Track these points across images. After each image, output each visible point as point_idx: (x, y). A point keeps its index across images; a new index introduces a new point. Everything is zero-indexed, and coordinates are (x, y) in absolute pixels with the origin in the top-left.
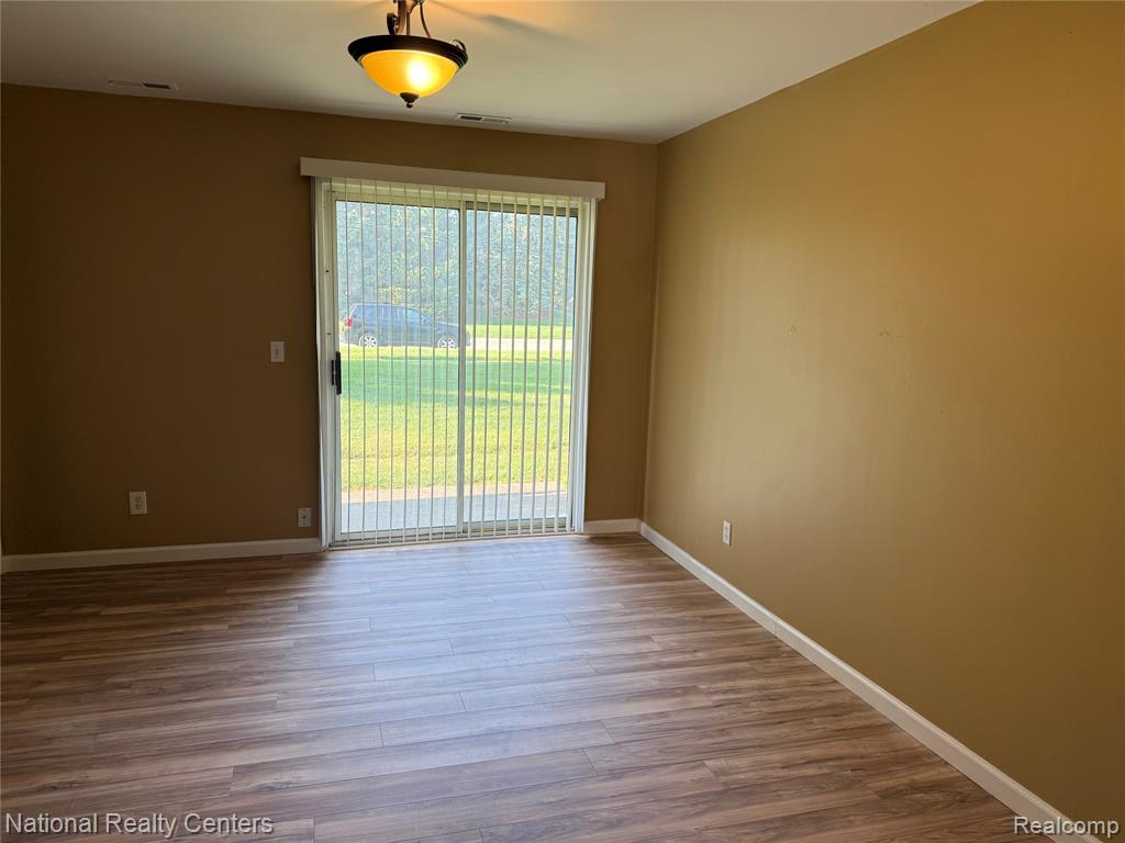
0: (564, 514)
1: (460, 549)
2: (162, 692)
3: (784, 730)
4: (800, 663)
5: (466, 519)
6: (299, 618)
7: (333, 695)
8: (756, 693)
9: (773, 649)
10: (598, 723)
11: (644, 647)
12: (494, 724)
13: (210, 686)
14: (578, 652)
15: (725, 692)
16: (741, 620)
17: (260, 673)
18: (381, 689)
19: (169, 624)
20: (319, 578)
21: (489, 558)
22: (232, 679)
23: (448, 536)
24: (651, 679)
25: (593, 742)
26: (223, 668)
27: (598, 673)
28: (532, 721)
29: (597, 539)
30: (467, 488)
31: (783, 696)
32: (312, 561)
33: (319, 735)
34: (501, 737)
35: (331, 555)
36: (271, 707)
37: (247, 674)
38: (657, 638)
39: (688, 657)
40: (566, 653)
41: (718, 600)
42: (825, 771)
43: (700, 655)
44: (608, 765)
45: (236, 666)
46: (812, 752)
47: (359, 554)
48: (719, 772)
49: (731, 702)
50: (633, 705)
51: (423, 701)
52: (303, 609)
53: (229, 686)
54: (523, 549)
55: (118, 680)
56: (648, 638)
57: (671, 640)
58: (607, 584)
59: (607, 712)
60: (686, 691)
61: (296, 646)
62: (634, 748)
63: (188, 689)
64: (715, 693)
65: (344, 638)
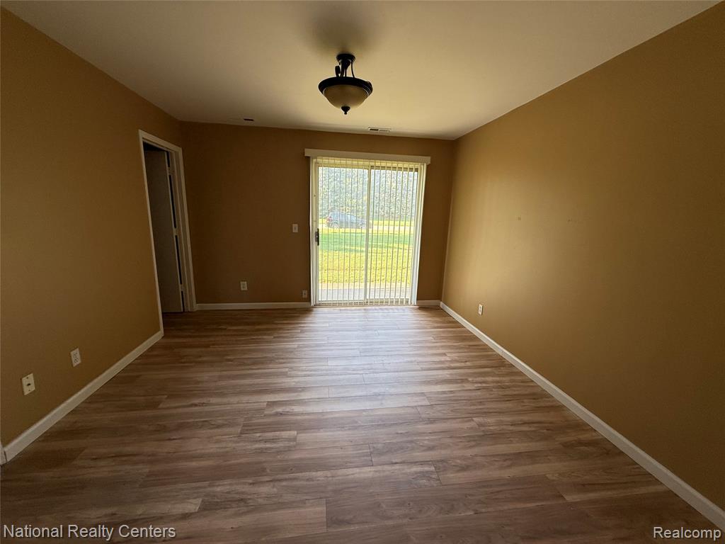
0: (408, 297)
1: (365, 309)
2: (244, 364)
3: (509, 405)
4: (514, 370)
5: (368, 298)
6: (301, 335)
7: (311, 371)
8: (495, 384)
9: (501, 363)
10: (423, 394)
11: (443, 358)
12: (376, 391)
13: (262, 363)
14: (413, 359)
15: (481, 383)
16: (486, 348)
17: (283, 359)
18: (330, 370)
19: (251, 335)
20: (309, 319)
21: (377, 314)
22: (272, 360)
23: (361, 304)
24: (446, 374)
25: (420, 404)
26: (269, 355)
27: (423, 370)
28: (393, 390)
29: (422, 308)
30: (368, 284)
31: (509, 387)
32: (307, 311)
33: (304, 389)
34: (380, 397)
35: (315, 309)
36: (285, 375)
37: (278, 359)
38: (448, 355)
39: (463, 364)
40: (409, 359)
41: (475, 338)
42: (533, 429)
43: (468, 364)
44: (428, 416)
45: (274, 355)
46: (526, 418)
47: (326, 310)
48: (480, 425)
49: (484, 388)
50: (439, 386)
51: (347, 376)
52: (302, 332)
53: (270, 363)
54: (391, 311)
55: (229, 358)
56: (445, 354)
57: (455, 356)
58: (426, 328)
59: (426, 389)
60: (462, 381)
61: (298, 347)
62: (439, 408)
63: (254, 364)
64: (476, 383)
65: (317, 345)
